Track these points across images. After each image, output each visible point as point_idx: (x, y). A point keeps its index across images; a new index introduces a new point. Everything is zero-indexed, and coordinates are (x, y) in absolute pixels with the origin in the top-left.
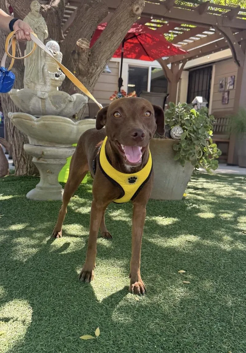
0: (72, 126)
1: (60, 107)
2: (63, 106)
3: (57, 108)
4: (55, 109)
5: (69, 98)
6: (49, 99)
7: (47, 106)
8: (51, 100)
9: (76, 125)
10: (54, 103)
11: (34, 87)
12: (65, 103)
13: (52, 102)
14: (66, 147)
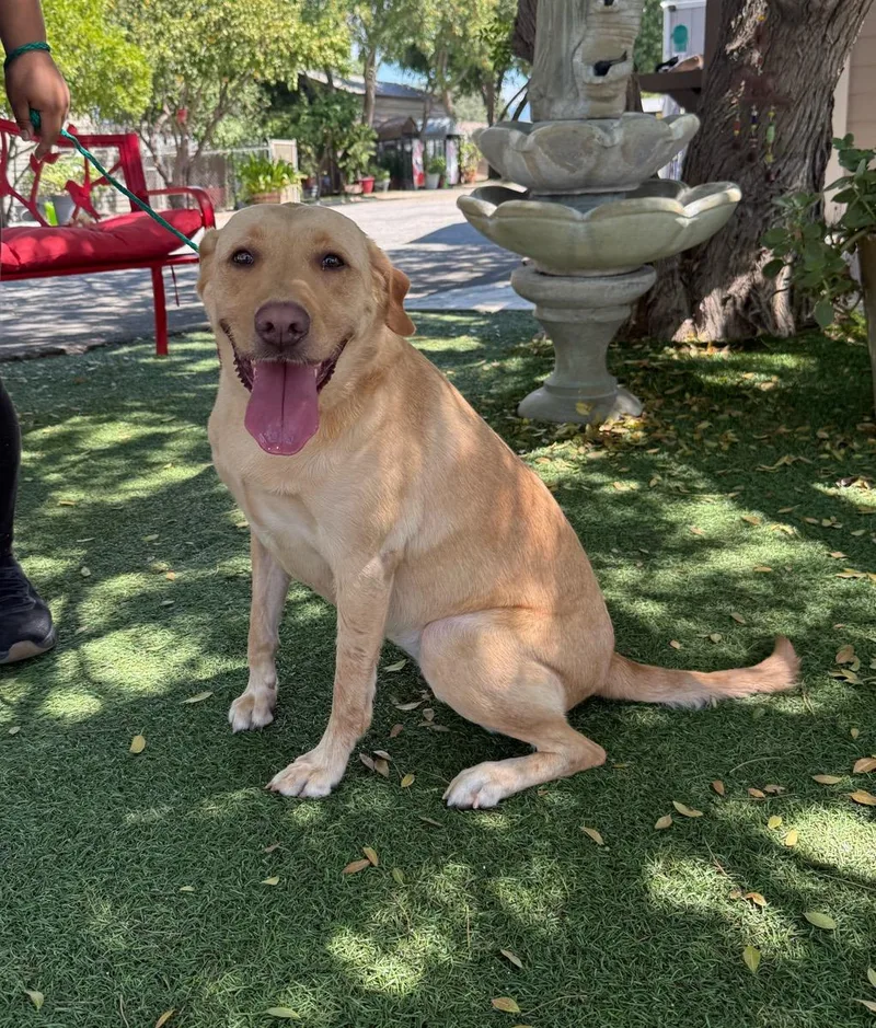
0: (571, 224)
1: (580, 165)
2: (588, 162)
3: (572, 170)
4: (565, 172)
5: (596, 140)
6: (540, 149)
7: (543, 167)
8: (546, 153)
9: (583, 221)
10: (559, 159)
11: (549, 109)
12: (589, 152)
13: (551, 157)
14: (601, 277)
